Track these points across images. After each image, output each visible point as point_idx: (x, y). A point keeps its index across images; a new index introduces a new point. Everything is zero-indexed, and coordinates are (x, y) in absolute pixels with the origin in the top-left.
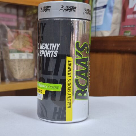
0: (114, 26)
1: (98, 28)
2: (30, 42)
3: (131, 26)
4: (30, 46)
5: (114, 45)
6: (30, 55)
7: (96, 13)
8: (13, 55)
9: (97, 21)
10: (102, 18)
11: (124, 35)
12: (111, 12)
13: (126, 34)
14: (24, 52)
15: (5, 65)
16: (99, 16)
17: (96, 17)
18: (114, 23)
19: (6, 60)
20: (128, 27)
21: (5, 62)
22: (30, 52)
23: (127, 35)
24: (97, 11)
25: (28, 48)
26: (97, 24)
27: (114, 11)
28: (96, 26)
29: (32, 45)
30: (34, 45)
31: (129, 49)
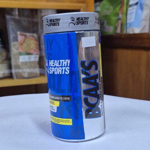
1: (130, 25)
12: (142, 9)
16: (132, 13)
18: (144, 20)
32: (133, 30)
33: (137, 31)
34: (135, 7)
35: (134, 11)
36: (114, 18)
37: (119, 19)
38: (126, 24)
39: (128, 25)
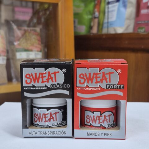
0: (127, 22)
1: (111, 25)
2: (39, 40)
3: (145, 21)
4: (39, 44)
5: (126, 42)
6: (38, 54)
7: (108, 8)
8: (20, 54)
9: (110, 17)
10: (115, 13)
11: (138, 31)
12: (125, 6)
13: (139, 30)
14: (31, 51)
15: (12, 65)
16: (112, 11)
17: (108, 12)
18: (128, 19)
19: (13, 59)
20: (142, 23)
21: (11, 61)
22: (38, 51)
23: (141, 31)
24: (110, 6)
25: (36, 47)
26: (110, 20)
27: (128, 5)
28: (108, 22)
29: (40, 43)
30: (42, 43)
31: (142, 47)
32: (115, 30)
33: (120, 30)
34: (117, 4)
35: (116, 8)
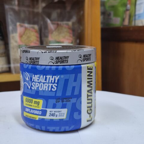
1: (139, 17)
2: (70, 33)
22: (69, 43)
25: (68, 39)
29: (72, 35)
36: (121, 9)
37: (127, 10)
38: (135, 15)
39: (137, 17)
